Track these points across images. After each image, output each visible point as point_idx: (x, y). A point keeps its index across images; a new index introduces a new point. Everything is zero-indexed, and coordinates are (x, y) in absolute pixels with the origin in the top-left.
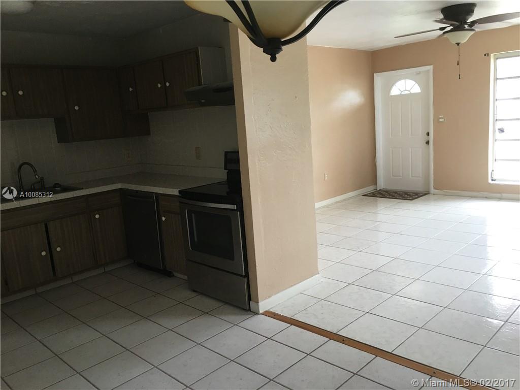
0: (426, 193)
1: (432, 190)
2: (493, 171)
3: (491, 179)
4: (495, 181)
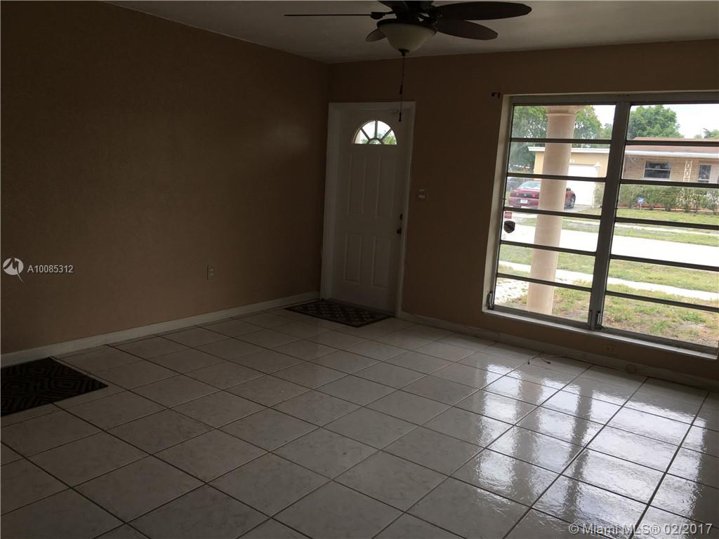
2: (491, 292)
3: (486, 305)
4: (492, 309)
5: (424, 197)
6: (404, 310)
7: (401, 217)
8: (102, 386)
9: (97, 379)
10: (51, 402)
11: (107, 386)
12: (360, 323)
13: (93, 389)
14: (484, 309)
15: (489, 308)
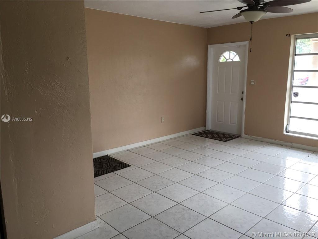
0: (238, 136)
1: (243, 135)
2: (288, 125)
3: (285, 131)
4: (288, 132)
5: (253, 83)
6: (245, 134)
7: (243, 93)
8: (129, 166)
9: (127, 163)
10: (112, 172)
11: (130, 166)
12: (226, 140)
13: (126, 167)
14: (285, 133)
15: (287, 132)
